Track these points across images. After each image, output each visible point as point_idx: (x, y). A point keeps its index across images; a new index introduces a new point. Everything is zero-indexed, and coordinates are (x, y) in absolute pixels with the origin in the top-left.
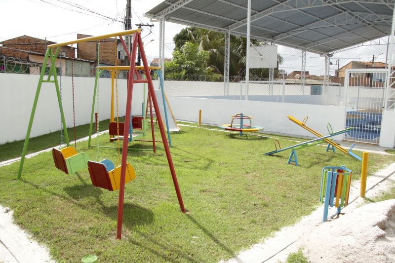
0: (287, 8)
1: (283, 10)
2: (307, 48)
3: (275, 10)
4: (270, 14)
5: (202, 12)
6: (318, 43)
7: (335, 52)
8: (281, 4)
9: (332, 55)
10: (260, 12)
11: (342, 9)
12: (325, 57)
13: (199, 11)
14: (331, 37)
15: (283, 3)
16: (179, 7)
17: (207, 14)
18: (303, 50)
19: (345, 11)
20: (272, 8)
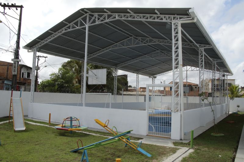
0: (120, 46)
1: (117, 47)
2: (140, 73)
3: (113, 47)
4: (110, 50)
5: (64, 47)
6: (146, 70)
7: (158, 75)
8: (116, 44)
9: (156, 77)
10: (103, 48)
11: (156, 49)
12: (152, 78)
13: (61, 47)
14: (153, 66)
15: (117, 44)
16: (45, 42)
17: (68, 49)
18: (137, 73)
19: (158, 50)
20: (111, 46)
